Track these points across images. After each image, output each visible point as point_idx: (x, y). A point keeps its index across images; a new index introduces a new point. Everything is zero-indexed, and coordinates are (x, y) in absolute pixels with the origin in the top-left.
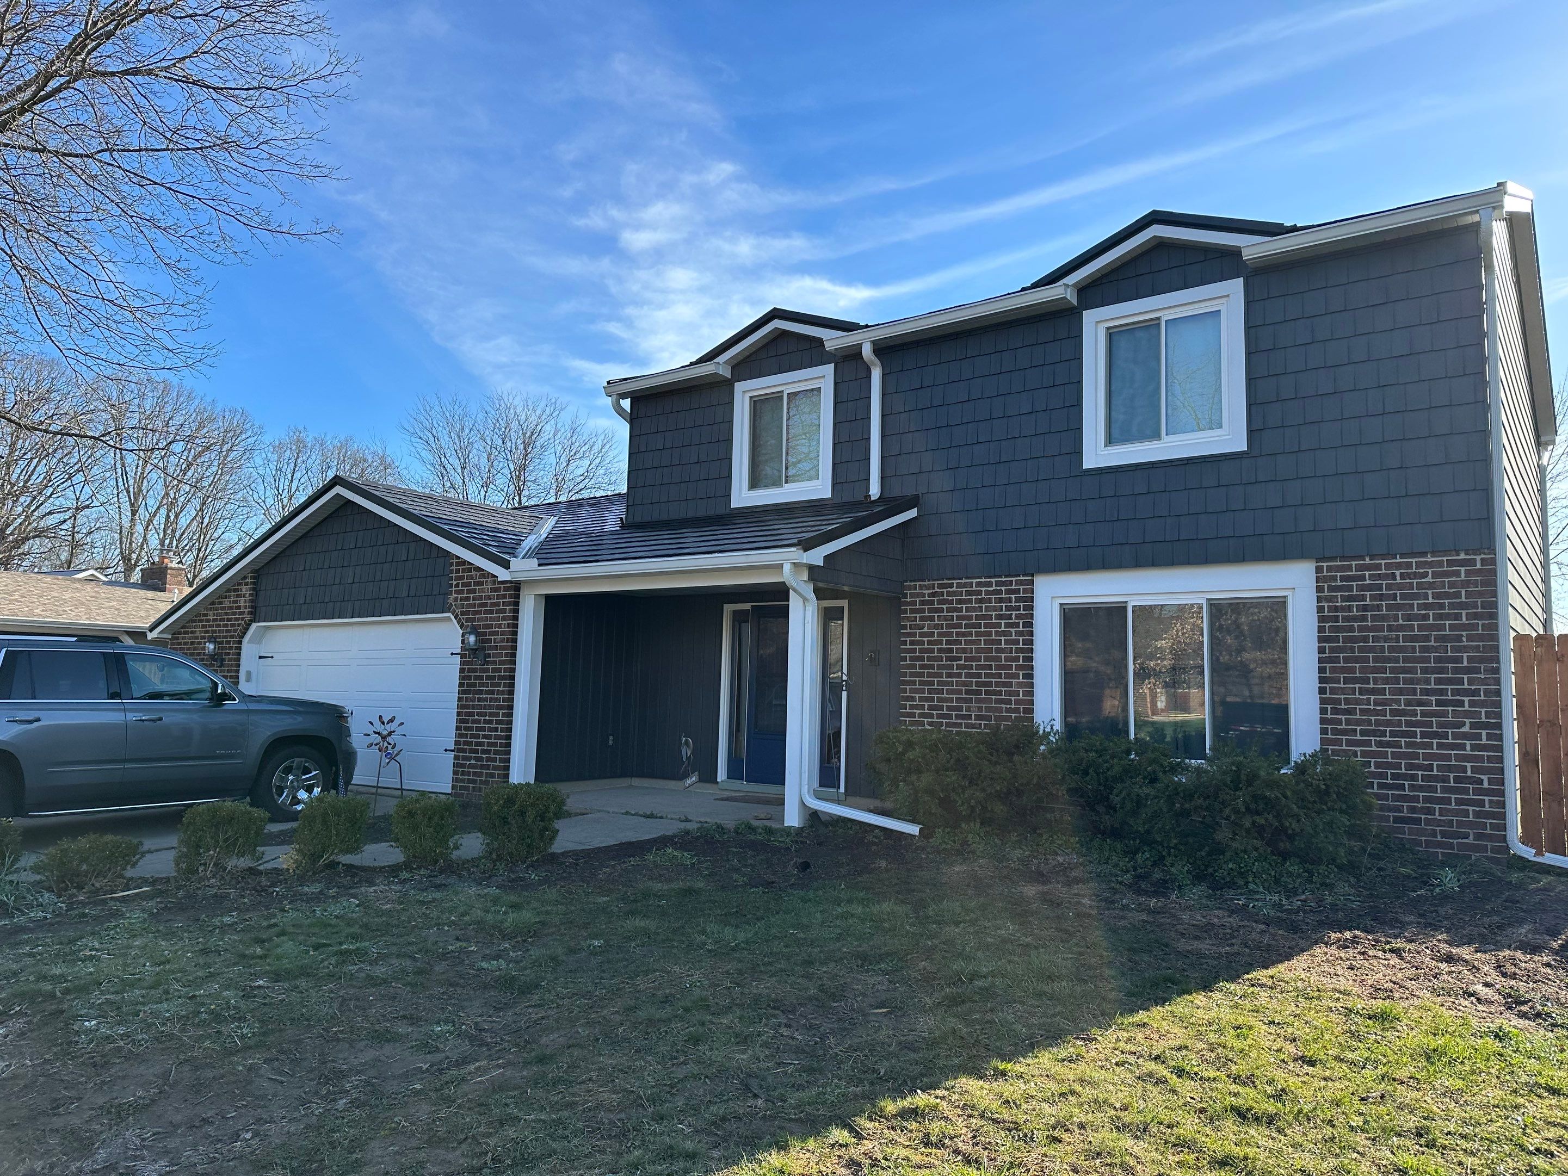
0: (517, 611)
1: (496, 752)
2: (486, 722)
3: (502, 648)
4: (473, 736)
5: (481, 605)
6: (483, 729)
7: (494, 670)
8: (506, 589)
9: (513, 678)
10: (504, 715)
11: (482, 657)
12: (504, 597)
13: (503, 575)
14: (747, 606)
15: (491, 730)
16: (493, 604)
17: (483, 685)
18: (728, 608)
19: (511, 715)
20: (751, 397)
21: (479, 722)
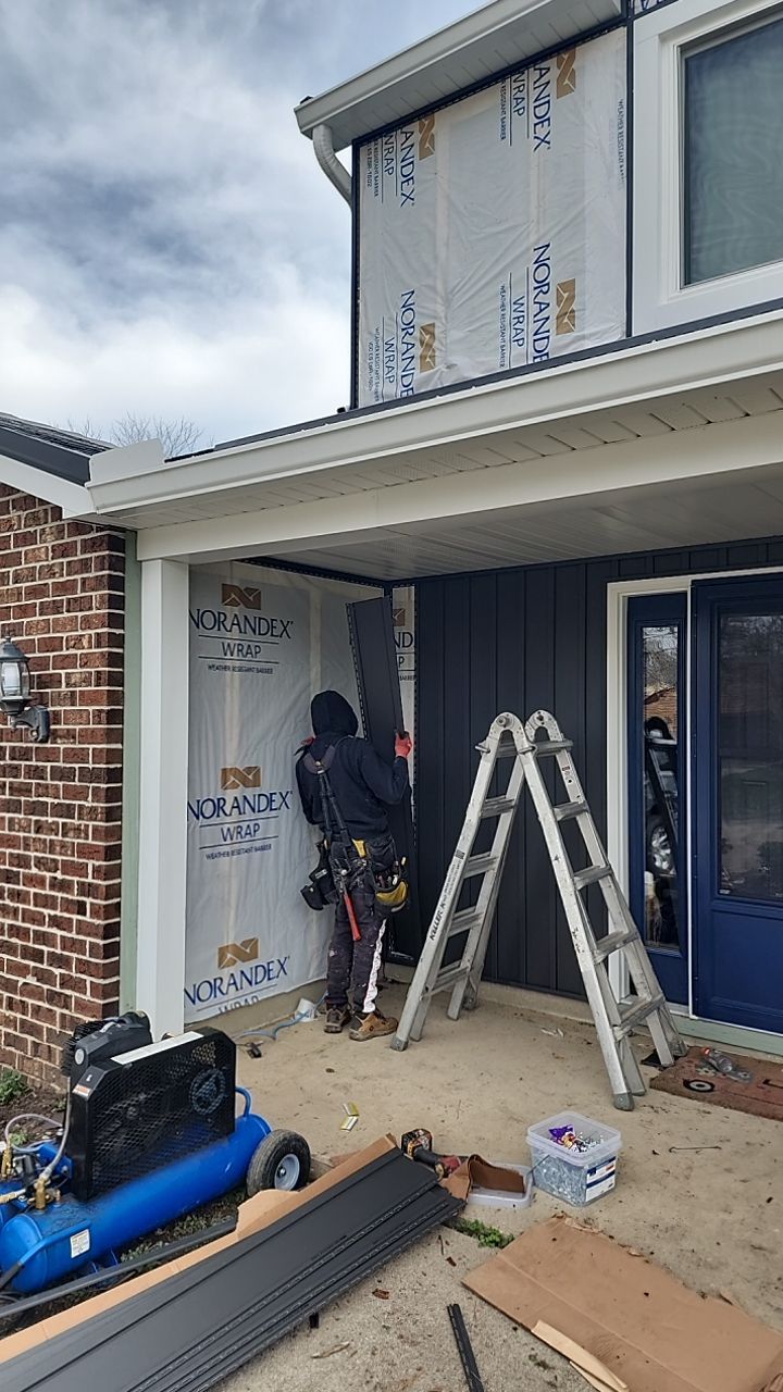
0: (116, 602)
1: (84, 967)
2: (56, 884)
3: (88, 698)
4: (30, 917)
5: (34, 592)
6: (48, 902)
7: (71, 755)
8: (90, 546)
9: (116, 775)
10: (96, 870)
11: (39, 722)
12: (85, 566)
13: (74, 501)
14: (681, 583)
15: (68, 905)
16: (62, 588)
17: (45, 790)
18: (618, 593)
19: (115, 872)
20: (684, 48)
21: (41, 882)
